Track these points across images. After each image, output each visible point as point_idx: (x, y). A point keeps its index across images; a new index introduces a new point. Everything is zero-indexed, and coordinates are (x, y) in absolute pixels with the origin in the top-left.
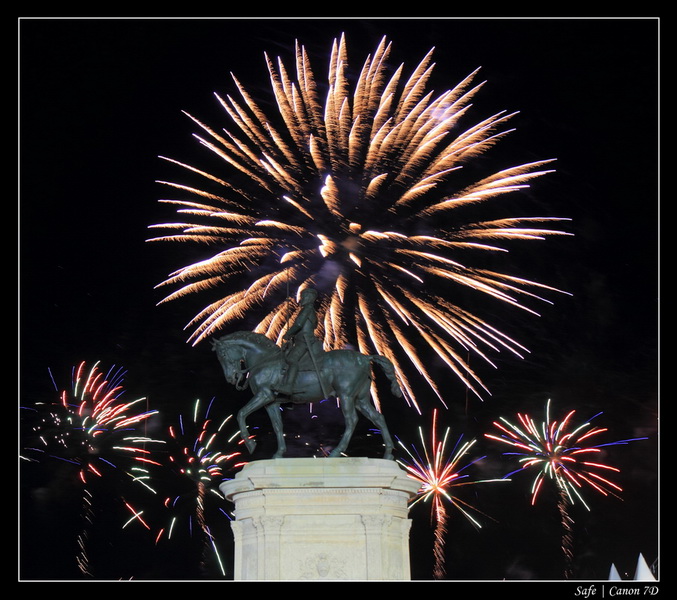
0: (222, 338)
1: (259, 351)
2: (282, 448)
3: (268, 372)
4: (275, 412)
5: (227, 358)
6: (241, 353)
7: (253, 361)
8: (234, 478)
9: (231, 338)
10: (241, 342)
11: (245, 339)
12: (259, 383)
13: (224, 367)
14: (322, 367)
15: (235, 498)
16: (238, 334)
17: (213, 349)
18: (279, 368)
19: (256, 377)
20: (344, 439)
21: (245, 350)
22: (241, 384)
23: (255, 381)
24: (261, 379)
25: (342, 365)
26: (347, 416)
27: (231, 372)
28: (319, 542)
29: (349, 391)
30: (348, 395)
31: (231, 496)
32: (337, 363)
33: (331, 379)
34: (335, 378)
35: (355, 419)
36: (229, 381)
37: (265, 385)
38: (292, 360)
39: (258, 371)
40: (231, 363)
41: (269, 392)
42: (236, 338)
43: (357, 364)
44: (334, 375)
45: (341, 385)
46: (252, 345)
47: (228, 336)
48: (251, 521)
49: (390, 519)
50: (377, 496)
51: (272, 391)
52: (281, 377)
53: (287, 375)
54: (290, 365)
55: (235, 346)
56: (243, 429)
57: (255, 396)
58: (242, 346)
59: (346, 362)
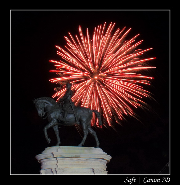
0: (38, 99)
1: (51, 105)
2: (59, 142)
3: (56, 113)
4: (56, 129)
5: (40, 107)
6: (44, 105)
7: (49, 109)
8: (41, 153)
9: (41, 99)
10: (45, 101)
11: (47, 100)
12: (52, 117)
13: (38, 110)
14: (76, 113)
15: (42, 161)
16: (43, 98)
17: (34, 103)
18: (60, 112)
19: (51, 115)
20: (83, 140)
21: (46, 104)
22: (44, 117)
23: (51, 116)
25: (84, 112)
26: (85, 131)
27: (41, 112)
29: (85, 122)
30: (86, 124)
31: (40, 161)
32: (82, 111)
33: (79, 117)
34: (81, 117)
35: (87, 133)
36: (40, 115)
38: (65, 109)
39: (52, 112)
40: (41, 109)
41: (56, 120)
42: (43, 99)
43: (89, 112)
44: (80, 116)
45: (83, 120)
46: (49, 103)
47: (40, 98)
48: (50, 170)
49: (103, 170)
50: (99, 162)
51: (58, 120)
52: (60, 115)
53: (64, 115)
54: (65, 111)
55: (42, 102)
56: (46, 134)
57: (51, 122)
58: (45, 102)
59: (85, 111)
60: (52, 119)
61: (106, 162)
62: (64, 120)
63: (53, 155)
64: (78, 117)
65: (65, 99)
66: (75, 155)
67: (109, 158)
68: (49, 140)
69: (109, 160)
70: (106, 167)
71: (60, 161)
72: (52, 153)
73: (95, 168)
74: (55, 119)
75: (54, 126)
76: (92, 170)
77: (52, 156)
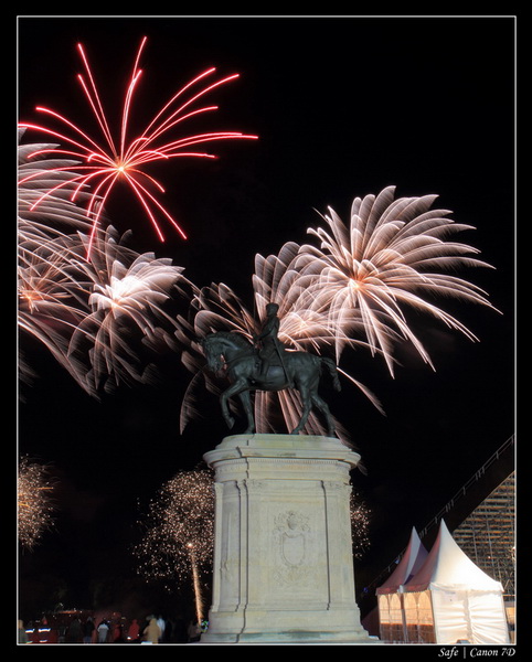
0: (208, 336)
1: (236, 349)
2: (252, 426)
3: (245, 365)
4: (246, 398)
5: (212, 352)
6: (222, 349)
7: (232, 356)
8: (214, 449)
9: (215, 337)
10: (223, 340)
11: (226, 338)
12: (237, 373)
14: (288, 363)
15: (216, 465)
16: (220, 334)
18: (254, 362)
19: (235, 368)
21: (225, 347)
23: (234, 372)
24: (238, 370)
25: (302, 363)
26: (305, 403)
27: (214, 363)
28: (288, 502)
31: (212, 464)
32: (299, 362)
33: (293, 374)
34: (296, 373)
37: (242, 375)
38: (264, 356)
39: (237, 364)
40: (215, 356)
41: (245, 380)
44: (296, 370)
46: (231, 343)
48: (233, 483)
49: (342, 484)
50: (333, 466)
51: (249, 380)
52: (255, 369)
53: (261, 368)
54: (263, 360)
55: (217, 343)
56: (225, 409)
57: (234, 383)
58: (223, 343)
59: (305, 361)
60: (237, 378)
61: (349, 466)
62: (262, 379)
63: (240, 453)
64: (290, 374)
65: (265, 336)
66: (284, 452)
67: (355, 458)
68: (231, 422)
69: (355, 463)
70: (349, 477)
71: (254, 464)
72: (238, 449)
73: (326, 479)
74: (243, 378)
75: (241, 391)
76: (320, 483)
77: (238, 456)
